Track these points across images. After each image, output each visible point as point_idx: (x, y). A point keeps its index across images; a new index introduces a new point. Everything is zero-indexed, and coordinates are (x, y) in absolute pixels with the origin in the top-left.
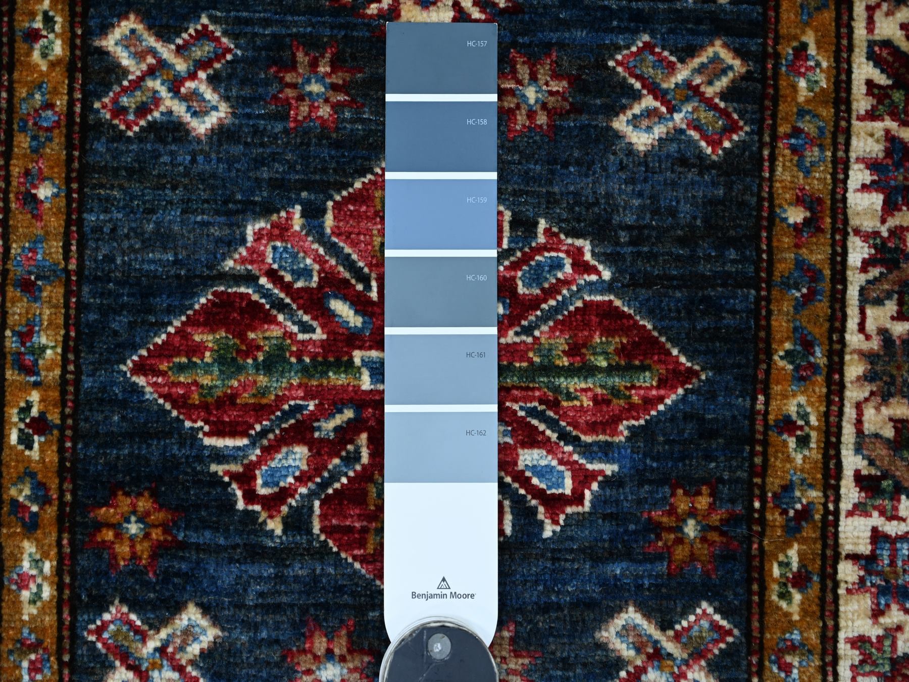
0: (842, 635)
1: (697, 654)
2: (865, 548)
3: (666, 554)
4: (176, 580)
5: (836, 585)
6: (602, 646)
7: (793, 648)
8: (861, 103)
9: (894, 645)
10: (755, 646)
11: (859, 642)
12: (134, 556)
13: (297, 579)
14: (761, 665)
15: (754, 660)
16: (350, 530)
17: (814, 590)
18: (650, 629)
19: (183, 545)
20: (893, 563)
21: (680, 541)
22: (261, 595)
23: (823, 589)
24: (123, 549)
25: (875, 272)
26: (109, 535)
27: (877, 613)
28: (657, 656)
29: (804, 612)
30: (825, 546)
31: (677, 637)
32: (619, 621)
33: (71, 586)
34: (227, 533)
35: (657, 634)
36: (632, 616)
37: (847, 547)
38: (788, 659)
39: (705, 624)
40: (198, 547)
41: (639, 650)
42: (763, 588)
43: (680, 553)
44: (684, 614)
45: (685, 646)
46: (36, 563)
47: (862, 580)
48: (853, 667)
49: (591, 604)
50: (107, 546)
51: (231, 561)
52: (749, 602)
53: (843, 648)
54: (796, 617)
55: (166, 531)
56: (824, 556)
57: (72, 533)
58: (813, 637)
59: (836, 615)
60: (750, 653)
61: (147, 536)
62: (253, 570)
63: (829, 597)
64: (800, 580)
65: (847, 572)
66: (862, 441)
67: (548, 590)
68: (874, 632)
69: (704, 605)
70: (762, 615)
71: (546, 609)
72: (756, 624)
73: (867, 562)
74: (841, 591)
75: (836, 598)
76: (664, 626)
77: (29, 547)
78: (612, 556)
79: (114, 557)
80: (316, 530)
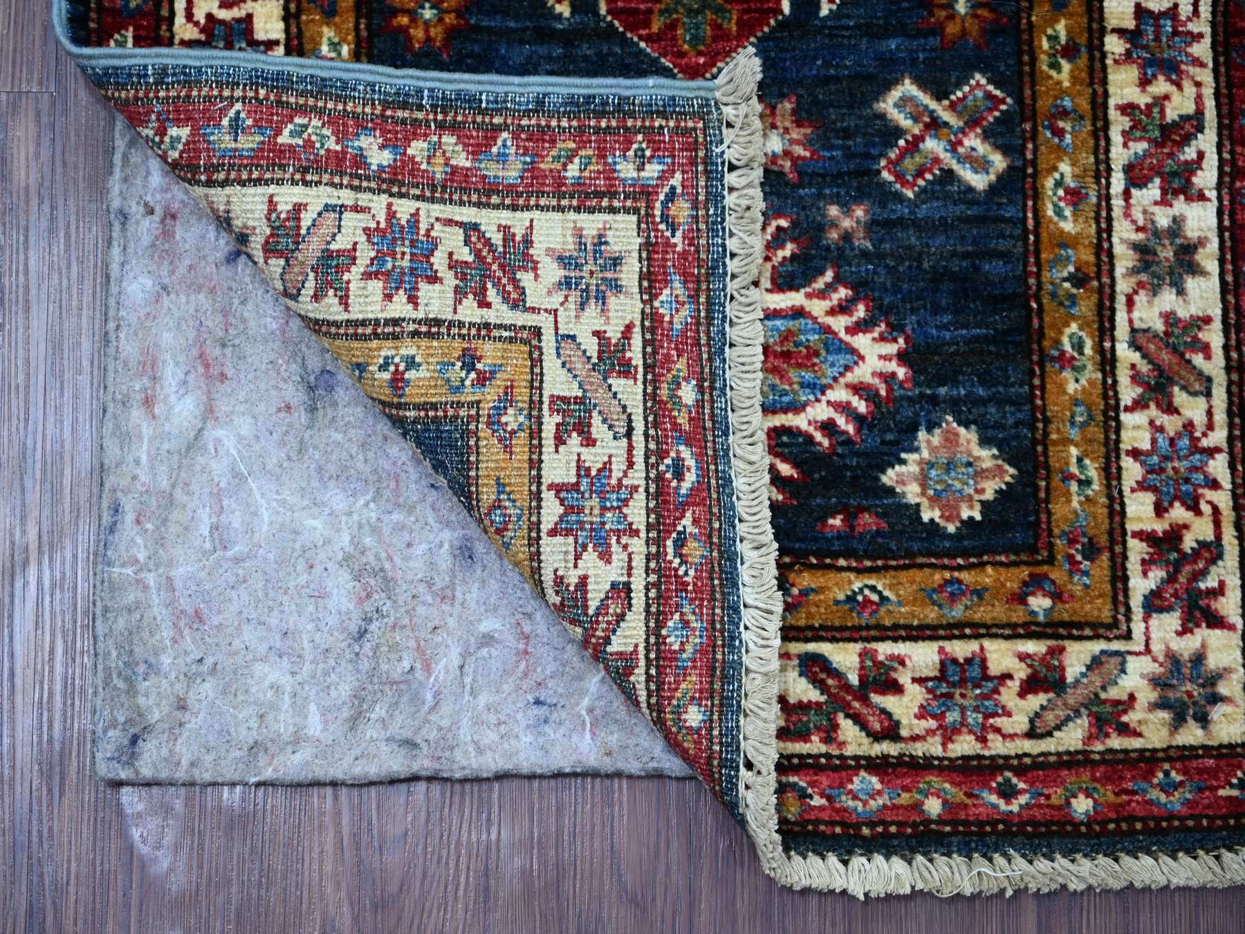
0: (1112, 102)
1: (973, 123)
2: (1130, 24)
3: (939, 30)
4: (469, 61)
5: (1104, 56)
6: (882, 116)
7: (1064, 114)
9: (1162, 112)
10: (1028, 113)
11: (1128, 109)
12: (428, 39)
13: (585, 57)
14: (1034, 131)
15: (1028, 126)
16: (636, 12)
17: (1083, 61)
18: (925, 99)
19: (477, 29)
20: (1157, 39)
21: (952, 17)
23: (1091, 58)
24: (418, 33)
26: (405, 20)
27: (1144, 82)
28: (935, 125)
29: (1074, 79)
30: (1091, 20)
31: (953, 106)
32: (896, 94)
34: (517, 18)
35: (933, 105)
36: (908, 87)
37: (1112, 22)
38: (1061, 124)
39: (980, 94)
40: (489, 30)
41: (916, 119)
42: (1034, 60)
43: (952, 29)
44: (958, 85)
45: (960, 115)
46: (334, 46)
47: (1128, 53)
48: (1124, 133)
49: (869, 78)
50: (404, 30)
51: (522, 42)
52: (1021, 74)
53: (1113, 114)
54: (1066, 84)
55: (459, 15)
56: (1090, 29)
57: (369, 17)
58: (1084, 104)
59: (1104, 82)
60: (1023, 120)
61: (441, 20)
62: (543, 50)
63: (1098, 65)
64: (1069, 52)
65: (1115, 45)
67: (827, 65)
68: (1143, 100)
69: (978, 76)
70: (1033, 84)
71: (827, 80)
72: (1028, 92)
73: (1131, 36)
74: (1109, 62)
75: (1104, 68)
76: (939, 96)
77: (328, 33)
78: (886, 33)
79: (409, 39)
80: (603, 11)
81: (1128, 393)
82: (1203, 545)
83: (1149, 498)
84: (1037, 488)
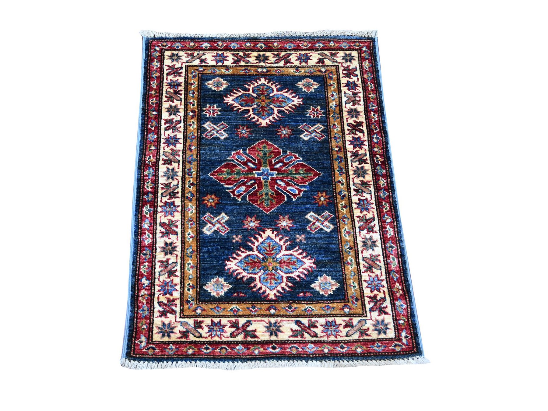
0: (355, 216)
1: (326, 219)
2: (358, 202)
3: (318, 203)
4: (220, 209)
5: (352, 208)
6: (307, 219)
7: (345, 218)
8: (347, 132)
9: (366, 217)
10: (337, 218)
11: (358, 217)
12: (211, 205)
13: (244, 208)
14: (339, 221)
15: (337, 220)
16: (255, 200)
17: (348, 208)
18: (316, 215)
19: (221, 203)
20: (364, 204)
21: (320, 201)
22: (237, 211)
23: (350, 208)
24: (209, 204)
25: (353, 157)
26: (206, 202)
27: (361, 212)
28: (318, 220)
29: (347, 212)
30: (349, 201)
31: (321, 217)
32: (309, 215)
33: (199, 210)
34: (230, 201)
35: (317, 216)
36: (312, 213)
37: (353, 201)
38: (344, 220)
39: (327, 214)
40: (224, 203)
41: (314, 219)
42: (338, 208)
43: (320, 203)
44: (322, 213)
45: (323, 218)
46: (192, 206)
47: (358, 207)
48: (358, 221)
49: (304, 212)
50: (206, 204)
51: (231, 206)
52: (335, 211)
53: (355, 218)
54: (345, 213)
55: (218, 201)
56: (349, 203)
57: (199, 201)
58: (349, 216)
59: (353, 212)
60: (336, 219)
61: (214, 202)
62: (235, 207)
63: (351, 209)
64: (345, 207)
65: (354, 206)
66: (354, 184)
67: (295, 209)
68: (361, 215)
69: (326, 211)
70: (338, 213)
71: (295, 212)
72: (337, 214)
73: (358, 204)
74: (353, 208)
75: (353, 210)
76: (319, 215)
77: (190, 204)
78: (307, 204)
79: (207, 205)
80: (248, 200)
81: (363, 269)
82: (382, 298)
83: (369, 289)
84: (344, 288)
